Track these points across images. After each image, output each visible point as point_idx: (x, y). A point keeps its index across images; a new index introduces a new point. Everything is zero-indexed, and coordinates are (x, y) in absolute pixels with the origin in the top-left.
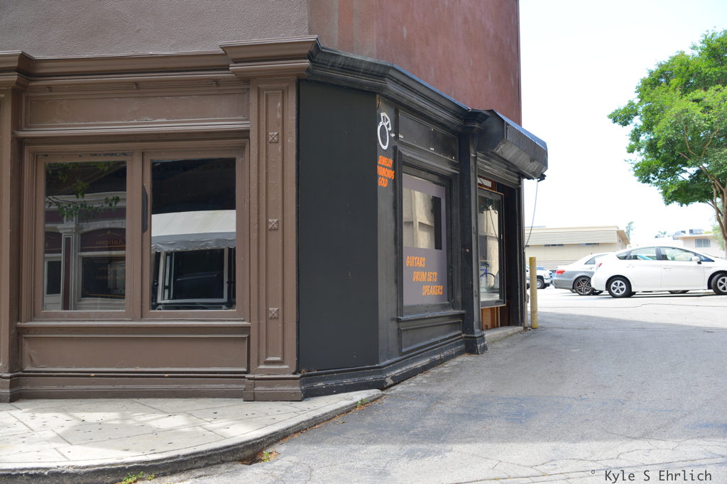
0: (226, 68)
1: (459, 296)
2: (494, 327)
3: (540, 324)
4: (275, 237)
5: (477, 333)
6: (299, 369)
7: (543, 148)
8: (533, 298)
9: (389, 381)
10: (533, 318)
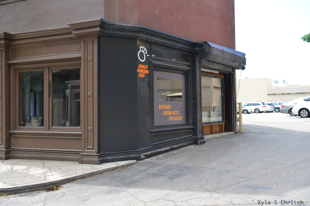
0: (70, 33)
1: (191, 121)
2: (220, 132)
3: (243, 131)
4: (90, 99)
5: (199, 136)
6: (99, 151)
7: (241, 56)
8: (240, 120)
9: (143, 157)
10: (240, 128)
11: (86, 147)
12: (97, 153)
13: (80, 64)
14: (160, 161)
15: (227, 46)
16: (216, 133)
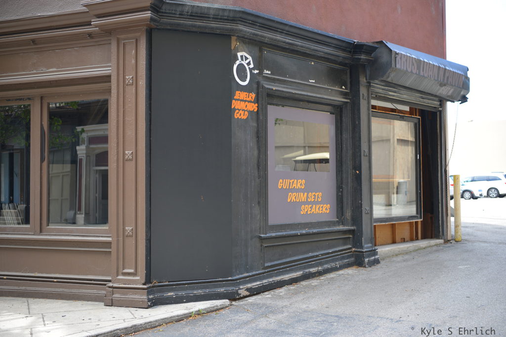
0: (89, 23)
1: (348, 214)
2: (413, 239)
3: (464, 238)
4: (130, 166)
5: (367, 248)
6: (148, 280)
7: (459, 72)
8: (456, 213)
9: (243, 292)
10: (456, 231)
11: (121, 270)
12: (144, 284)
13: (109, 91)
14: (280, 303)
15: (429, 52)
16: (403, 241)
